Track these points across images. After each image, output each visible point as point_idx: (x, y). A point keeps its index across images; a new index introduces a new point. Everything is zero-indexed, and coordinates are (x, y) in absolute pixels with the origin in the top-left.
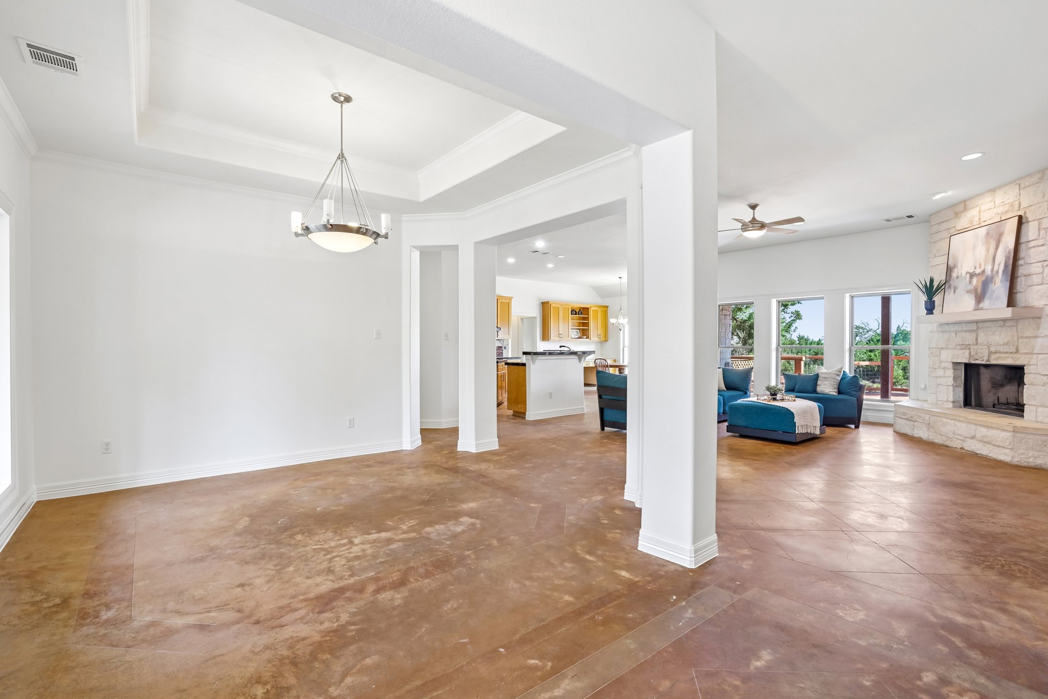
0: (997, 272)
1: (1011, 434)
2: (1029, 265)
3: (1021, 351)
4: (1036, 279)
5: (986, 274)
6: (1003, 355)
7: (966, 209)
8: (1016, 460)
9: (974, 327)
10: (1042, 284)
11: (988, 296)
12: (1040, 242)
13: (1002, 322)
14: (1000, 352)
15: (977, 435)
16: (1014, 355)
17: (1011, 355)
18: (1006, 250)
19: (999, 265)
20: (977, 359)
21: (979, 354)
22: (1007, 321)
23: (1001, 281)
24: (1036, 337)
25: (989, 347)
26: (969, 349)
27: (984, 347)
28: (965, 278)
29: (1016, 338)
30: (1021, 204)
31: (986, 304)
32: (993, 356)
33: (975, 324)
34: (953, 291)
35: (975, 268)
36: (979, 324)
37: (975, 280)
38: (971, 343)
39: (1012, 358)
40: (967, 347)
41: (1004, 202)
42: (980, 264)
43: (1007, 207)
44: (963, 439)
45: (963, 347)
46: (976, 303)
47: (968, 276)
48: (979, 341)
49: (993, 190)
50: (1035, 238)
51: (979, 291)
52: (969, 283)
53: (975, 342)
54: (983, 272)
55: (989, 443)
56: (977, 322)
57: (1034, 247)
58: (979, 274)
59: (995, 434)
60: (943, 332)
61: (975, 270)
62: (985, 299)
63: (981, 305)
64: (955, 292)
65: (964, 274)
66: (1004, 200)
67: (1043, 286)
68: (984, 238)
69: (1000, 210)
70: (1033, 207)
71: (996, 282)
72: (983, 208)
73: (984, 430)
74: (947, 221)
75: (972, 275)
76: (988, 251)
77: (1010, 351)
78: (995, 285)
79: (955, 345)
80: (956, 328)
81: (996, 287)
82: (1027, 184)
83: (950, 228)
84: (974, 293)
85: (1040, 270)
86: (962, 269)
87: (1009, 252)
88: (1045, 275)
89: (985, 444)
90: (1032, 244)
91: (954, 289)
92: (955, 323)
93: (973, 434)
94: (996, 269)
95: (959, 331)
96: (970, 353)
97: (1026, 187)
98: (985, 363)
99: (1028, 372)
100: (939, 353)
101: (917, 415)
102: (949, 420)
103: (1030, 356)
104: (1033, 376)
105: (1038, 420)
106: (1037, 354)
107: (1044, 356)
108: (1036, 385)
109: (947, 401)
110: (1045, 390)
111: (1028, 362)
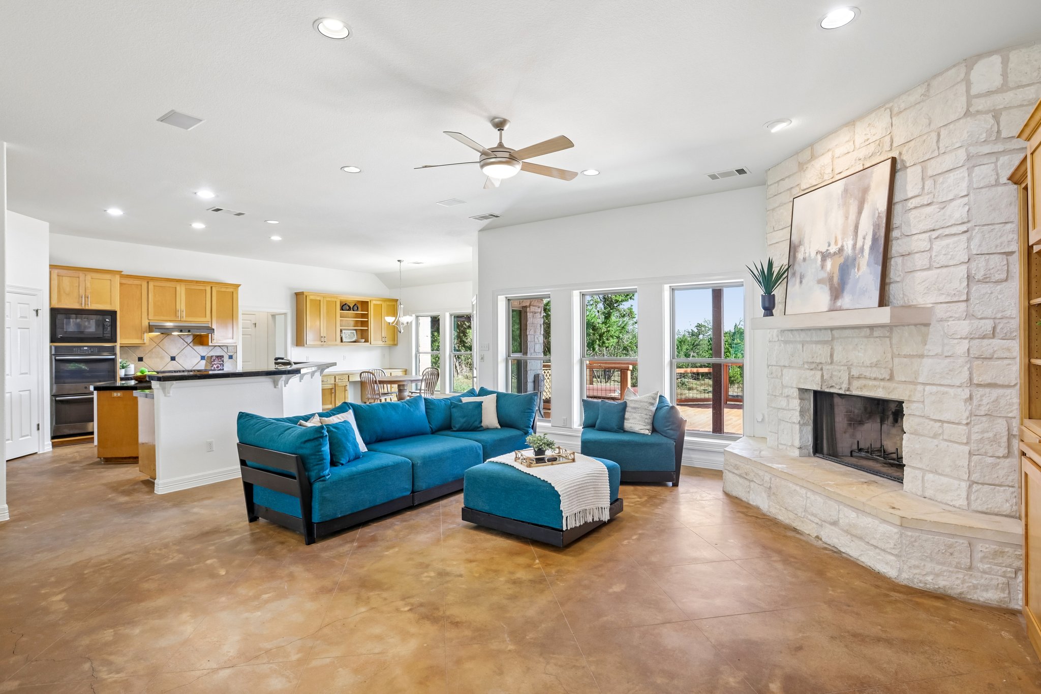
0: (862, 249)
1: (896, 530)
2: (908, 239)
3: (897, 378)
4: (920, 261)
5: (845, 253)
6: (871, 383)
7: (813, 157)
8: (905, 575)
9: (827, 336)
10: (929, 269)
11: (848, 287)
12: (925, 200)
13: (868, 330)
14: (865, 378)
15: (841, 521)
16: (887, 384)
17: (882, 383)
18: (874, 214)
19: (864, 238)
20: (832, 387)
21: (835, 379)
22: (875, 329)
23: (868, 265)
24: (922, 356)
25: (849, 369)
26: (822, 369)
27: (842, 367)
28: (815, 260)
29: (890, 357)
30: (894, 140)
31: (846, 301)
32: (856, 384)
33: (829, 331)
34: (798, 280)
35: (829, 245)
36: (834, 332)
37: (829, 264)
38: (823, 361)
39: (884, 388)
40: (818, 366)
41: (868, 140)
42: (836, 238)
43: (872, 148)
44: (820, 522)
45: (813, 366)
46: (831, 300)
47: (819, 257)
48: (835, 358)
49: (850, 123)
50: (917, 193)
51: (836, 280)
52: (820, 269)
53: (829, 361)
54: (841, 250)
55: (861, 538)
56: (832, 329)
57: (915, 208)
58: (835, 254)
59: (870, 526)
60: (786, 342)
61: (829, 248)
62: (845, 293)
63: (839, 303)
64: (801, 282)
65: (813, 254)
66: (869, 136)
67: (930, 272)
68: (840, 197)
69: (862, 153)
70: (912, 143)
71: (861, 265)
72: (838, 152)
73: (853, 515)
74: (789, 177)
75: (825, 256)
76: (847, 218)
77: (881, 377)
78: (858, 270)
79: (801, 363)
80: (803, 336)
81: (860, 273)
82: (903, 106)
83: (792, 188)
84: (828, 286)
85: (925, 245)
86: (810, 248)
87: (879, 217)
88: (934, 254)
89: (854, 539)
90: (911, 204)
91: (801, 278)
92: (802, 330)
93: (835, 518)
94: (859, 244)
95: (807, 342)
96: (822, 376)
97: (901, 112)
98: (844, 393)
99: (910, 412)
100: (780, 374)
101: (753, 471)
102: (798, 488)
103: (912, 387)
104: (917, 420)
105: (927, 495)
106: (923, 384)
107: (934, 389)
108: (922, 435)
109: (793, 445)
110: (937, 446)
111: (910, 396)
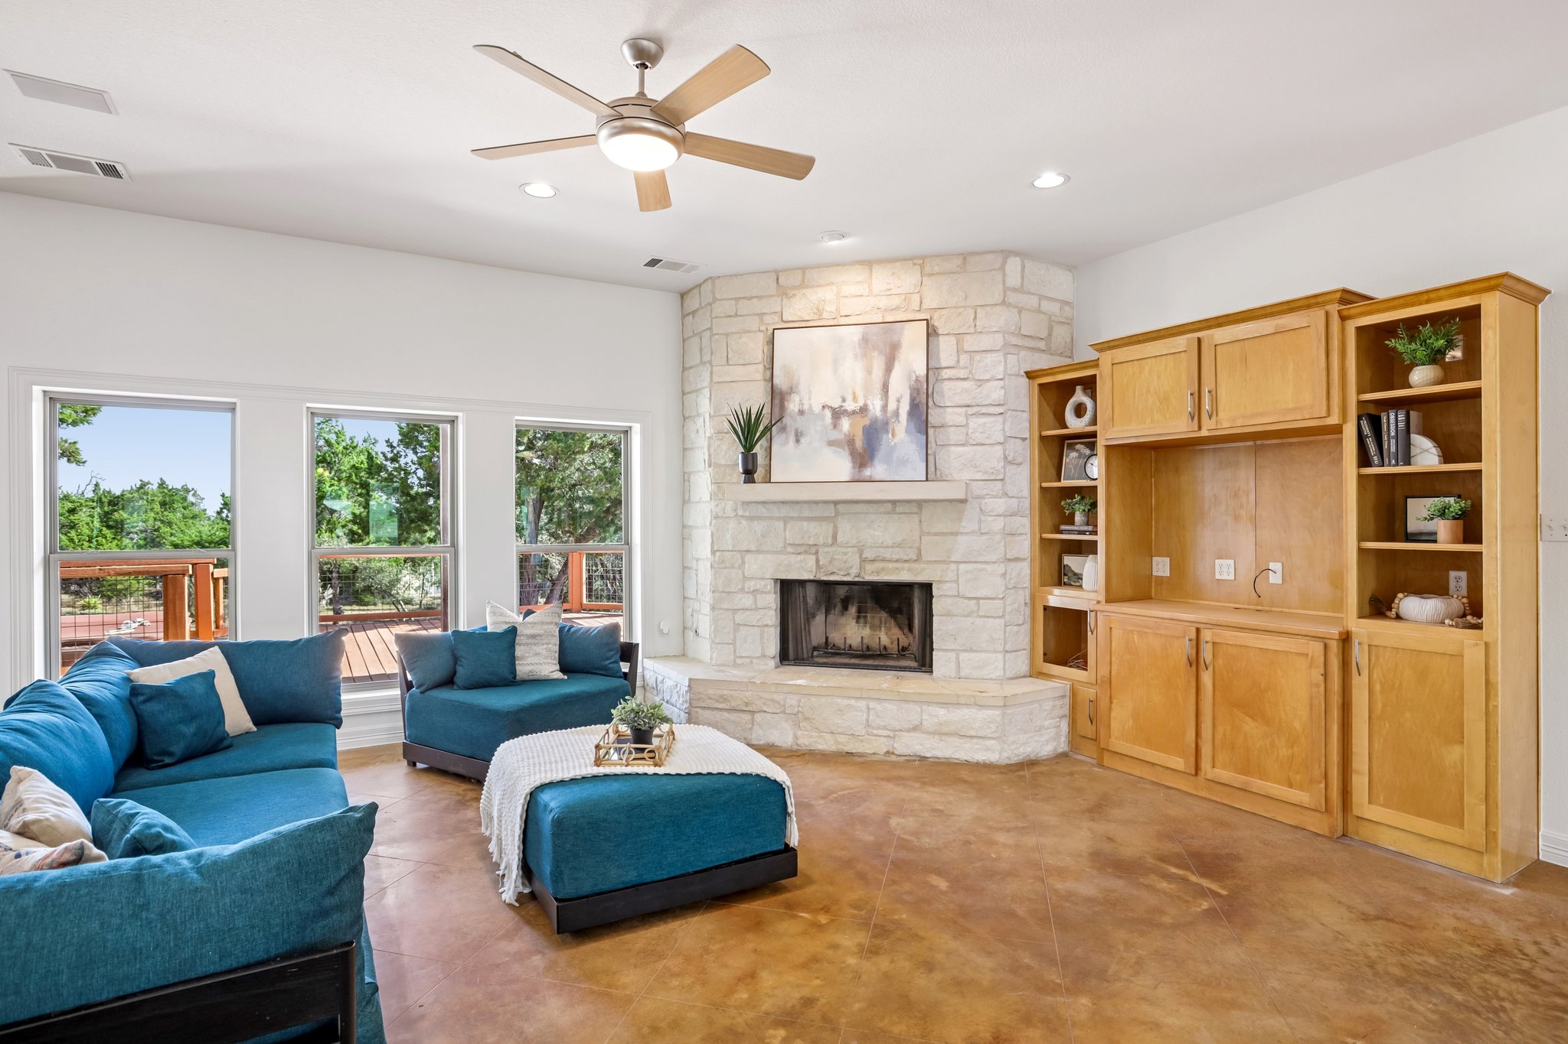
0: (897, 414)
1: (998, 712)
2: (941, 410)
3: (925, 557)
4: (954, 435)
5: (870, 414)
6: (891, 565)
7: (803, 285)
9: (830, 511)
10: (963, 445)
11: (881, 454)
12: (962, 374)
13: (890, 505)
14: (883, 560)
15: (925, 723)
16: (914, 566)
17: (906, 565)
18: (910, 378)
19: (898, 401)
20: (833, 573)
21: (836, 563)
22: (897, 504)
23: (907, 431)
24: (956, 534)
25: (861, 552)
26: (817, 553)
27: (849, 549)
28: (821, 417)
29: (918, 536)
30: (923, 302)
31: (878, 469)
32: (869, 567)
33: (832, 506)
34: (792, 438)
35: (844, 400)
36: (839, 507)
37: (845, 424)
38: (821, 541)
39: (909, 570)
40: (813, 549)
41: (890, 290)
42: (854, 393)
43: (896, 301)
44: (891, 734)
45: (802, 549)
46: (854, 468)
47: (828, 413)
48: (840, 539)
49: (869, 263)
50: (952, 365)
51: (859, 444)
52: (832, 427)
53: (830, 541)
54: (864, 410)
55: (962, 736)
56: (836, 503)
57: (950, 379)
58: (854, 412)
59: (967, 717)
60: (751, 519)
61: (844, 404)
62: (876, 462)
63: (867, 472)
64: (798, 441)
65: (817, 409)
66: (892, 286)
67: (965, 448)
68: (857, 345)
69: (883, 303)
70: (944, 312)
71: (896, 431)
72: (847, 290)
73: (942, 712)
74: (759, 298)
75: (837, 414)
76: (869, 372)
77: (906, 558)
78: (893, 436)
79: (781, 545)
80: (785, 511)
81: (896, 440)
82: (936, 269)
83: (764, 313)
84: (846, 447)
85: (961, 420)
86: (810, 399)
87: (917, 380)
88: (970, 431)
89: (943, 737)
90: (946, 374)
91: (797, 435)
92: (783, 502)
93: (917, 723)
94: (892, 406)
95: (792, 518)
96: (817, 561)
97: (933, 274)
98: (852, 580)
99: (942, 593)
100: (740, 561)
101: (761, 698)
102: (853, 702)
103: (944, 566)
104: (949, 601)
105: (962, 674)
106: (955, 562)
107: (970, 567)
108: (955, 615)
109: (764, 656)
110: (973, 623)
111: (941, 576)
